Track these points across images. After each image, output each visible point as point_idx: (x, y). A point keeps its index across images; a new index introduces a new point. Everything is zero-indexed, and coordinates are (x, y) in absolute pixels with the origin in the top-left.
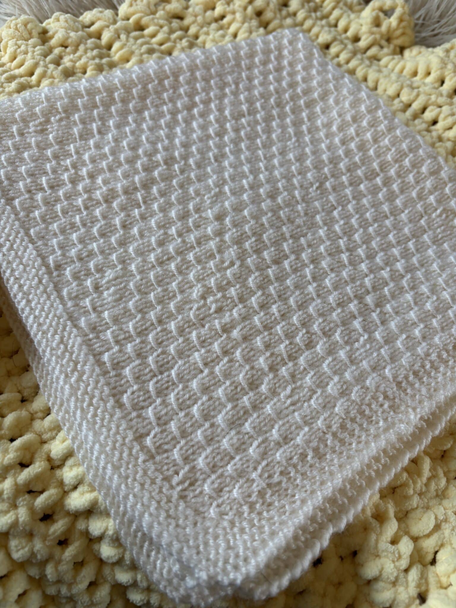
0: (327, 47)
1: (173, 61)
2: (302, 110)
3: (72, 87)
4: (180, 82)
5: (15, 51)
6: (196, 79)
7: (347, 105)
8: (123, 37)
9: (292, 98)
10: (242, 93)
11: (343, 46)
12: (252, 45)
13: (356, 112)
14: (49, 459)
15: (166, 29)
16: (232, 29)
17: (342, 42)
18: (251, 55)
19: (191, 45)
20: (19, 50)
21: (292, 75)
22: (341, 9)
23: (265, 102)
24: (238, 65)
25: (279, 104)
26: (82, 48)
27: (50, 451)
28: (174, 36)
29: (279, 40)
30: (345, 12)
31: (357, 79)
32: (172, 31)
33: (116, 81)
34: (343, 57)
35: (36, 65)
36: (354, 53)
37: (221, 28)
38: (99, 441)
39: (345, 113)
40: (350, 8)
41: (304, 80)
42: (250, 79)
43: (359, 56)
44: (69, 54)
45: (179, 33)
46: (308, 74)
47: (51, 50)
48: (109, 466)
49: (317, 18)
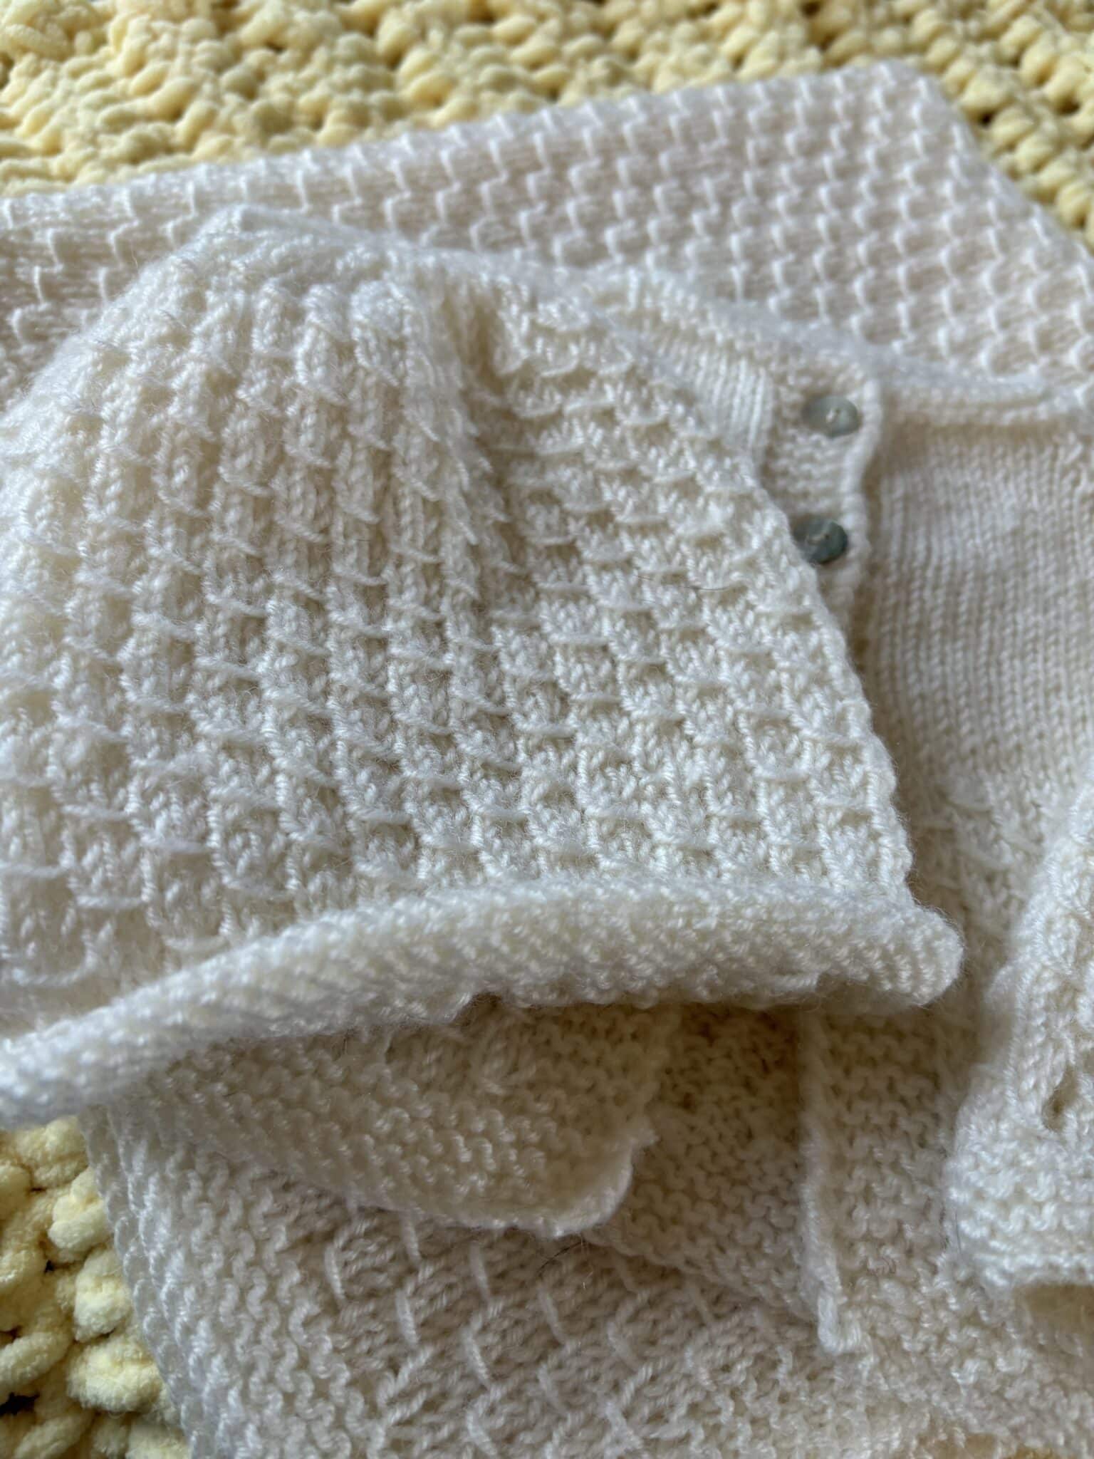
0: (985, 118)
1: (557, 121)
2: (898, 295)
3: (273, 170)
4: (567, 184)
5: (143, 48)
6: (613, 178)
7: (1029, 295)
8: (435, 36)
9: (875, 259)
10: (736, 230)
11: (1028, 122)
12: (782, 96)
13: (1053, 320)
14: (44, 1243)
15: (553, 25)
16: (733, 43)
17: (1028, 111)
18: (777, 125)
19: (616, 77)
20: (152, 47)
21: (883, 190)
22: (1038, 17)
23: (798, 261)
24: (736, 149)
25: (837, 273)
26: (320, 55)
27: (50, 1221)
28: (572, 47)
29: (858, 87)
30: (1047, 27)
31: (1059, 218)
32: (568, 33)
33: (394, 166)
34: (1027, 152)
35: (191, 92)
36: (1059, 145)
37: (704, 36)
38: (186, 1244)
39: (1020, 319)
40: (1063, 17)
41: (917, 210)
42: (764, 192)
43: (1071, 155)
44: (284, 68)
45: (587, 40)
46: (930, 193)
47: (237, 54)
48: (203, 1328)
49: (968, 38)
